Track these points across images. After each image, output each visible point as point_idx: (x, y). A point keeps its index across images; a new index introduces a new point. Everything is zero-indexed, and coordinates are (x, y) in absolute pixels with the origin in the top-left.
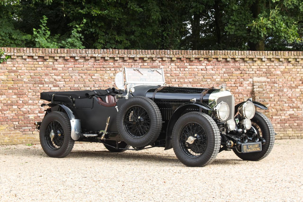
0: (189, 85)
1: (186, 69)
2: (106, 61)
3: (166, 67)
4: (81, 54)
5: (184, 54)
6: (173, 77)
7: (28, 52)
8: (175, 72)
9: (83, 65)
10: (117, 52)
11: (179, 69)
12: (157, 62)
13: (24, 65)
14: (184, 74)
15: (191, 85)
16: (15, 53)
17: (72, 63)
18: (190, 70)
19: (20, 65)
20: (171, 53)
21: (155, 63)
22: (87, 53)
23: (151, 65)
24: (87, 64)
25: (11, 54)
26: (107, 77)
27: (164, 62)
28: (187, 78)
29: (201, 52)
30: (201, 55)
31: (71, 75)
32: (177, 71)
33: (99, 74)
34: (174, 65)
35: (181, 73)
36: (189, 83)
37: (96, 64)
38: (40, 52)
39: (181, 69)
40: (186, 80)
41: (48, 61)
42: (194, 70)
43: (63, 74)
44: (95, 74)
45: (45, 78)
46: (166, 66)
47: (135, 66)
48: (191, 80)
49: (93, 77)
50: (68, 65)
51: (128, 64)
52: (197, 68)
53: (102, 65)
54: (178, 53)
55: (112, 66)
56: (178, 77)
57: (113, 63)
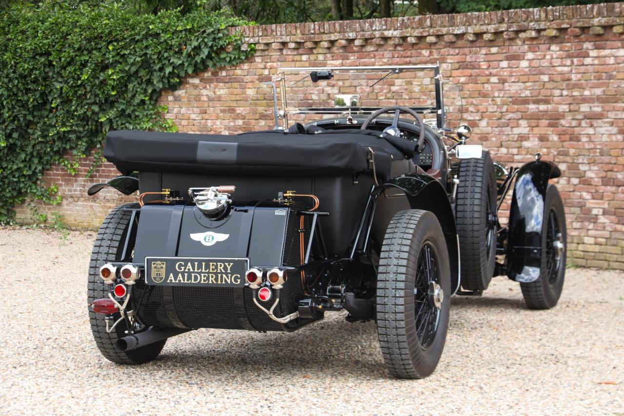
0: (594, 106)
1: (588, 61)
2: (415, 47)
3: (540, 55)
4: (363, 31)
5: (573, 16)
6: (555, 84)
7: (279, 33)
8: (559, 69)
9: (373, 60)
10: (428, 23)
11: (568, 62)
12: (519, 42)
13: (279, 63)
14: (581, 75)
15: (598, 106)
16: (260, 38)
17: (354, 56)
18: (596, 62)
19: (275, 64)
20: (543, 15)
21: (514, 47)
22: (374, 28)
23: (504, 51)
24: (381, 56)
25: (254, 41)
26: (419, 88)
27: (535, 43)
28: (590, 85)
29: (614, 7)
30: (616, 17)
31: (355, 83)
32: (565, 66)
33: (404, 80)
34: (558, 49)
35: (574, 71)
36: (593, 99)
37: (396, 56)
38: (299, 31)
39: (575, 60)
40: (587, 93)
41: (315, 51)
42: (607, 62)
43: (340, 83)
44: (396, 81)
45: (312, 91)
46: (538, 53)
47: (471, 57)
48: (598, 91)
49: (394, 88)
50: (348, 61)
51: (457, 51)
52: (614, 56)
53: (408, 57)
54: (560, 16)
55: (428, 59)
56: (568, 84)
57: (428, 51)
